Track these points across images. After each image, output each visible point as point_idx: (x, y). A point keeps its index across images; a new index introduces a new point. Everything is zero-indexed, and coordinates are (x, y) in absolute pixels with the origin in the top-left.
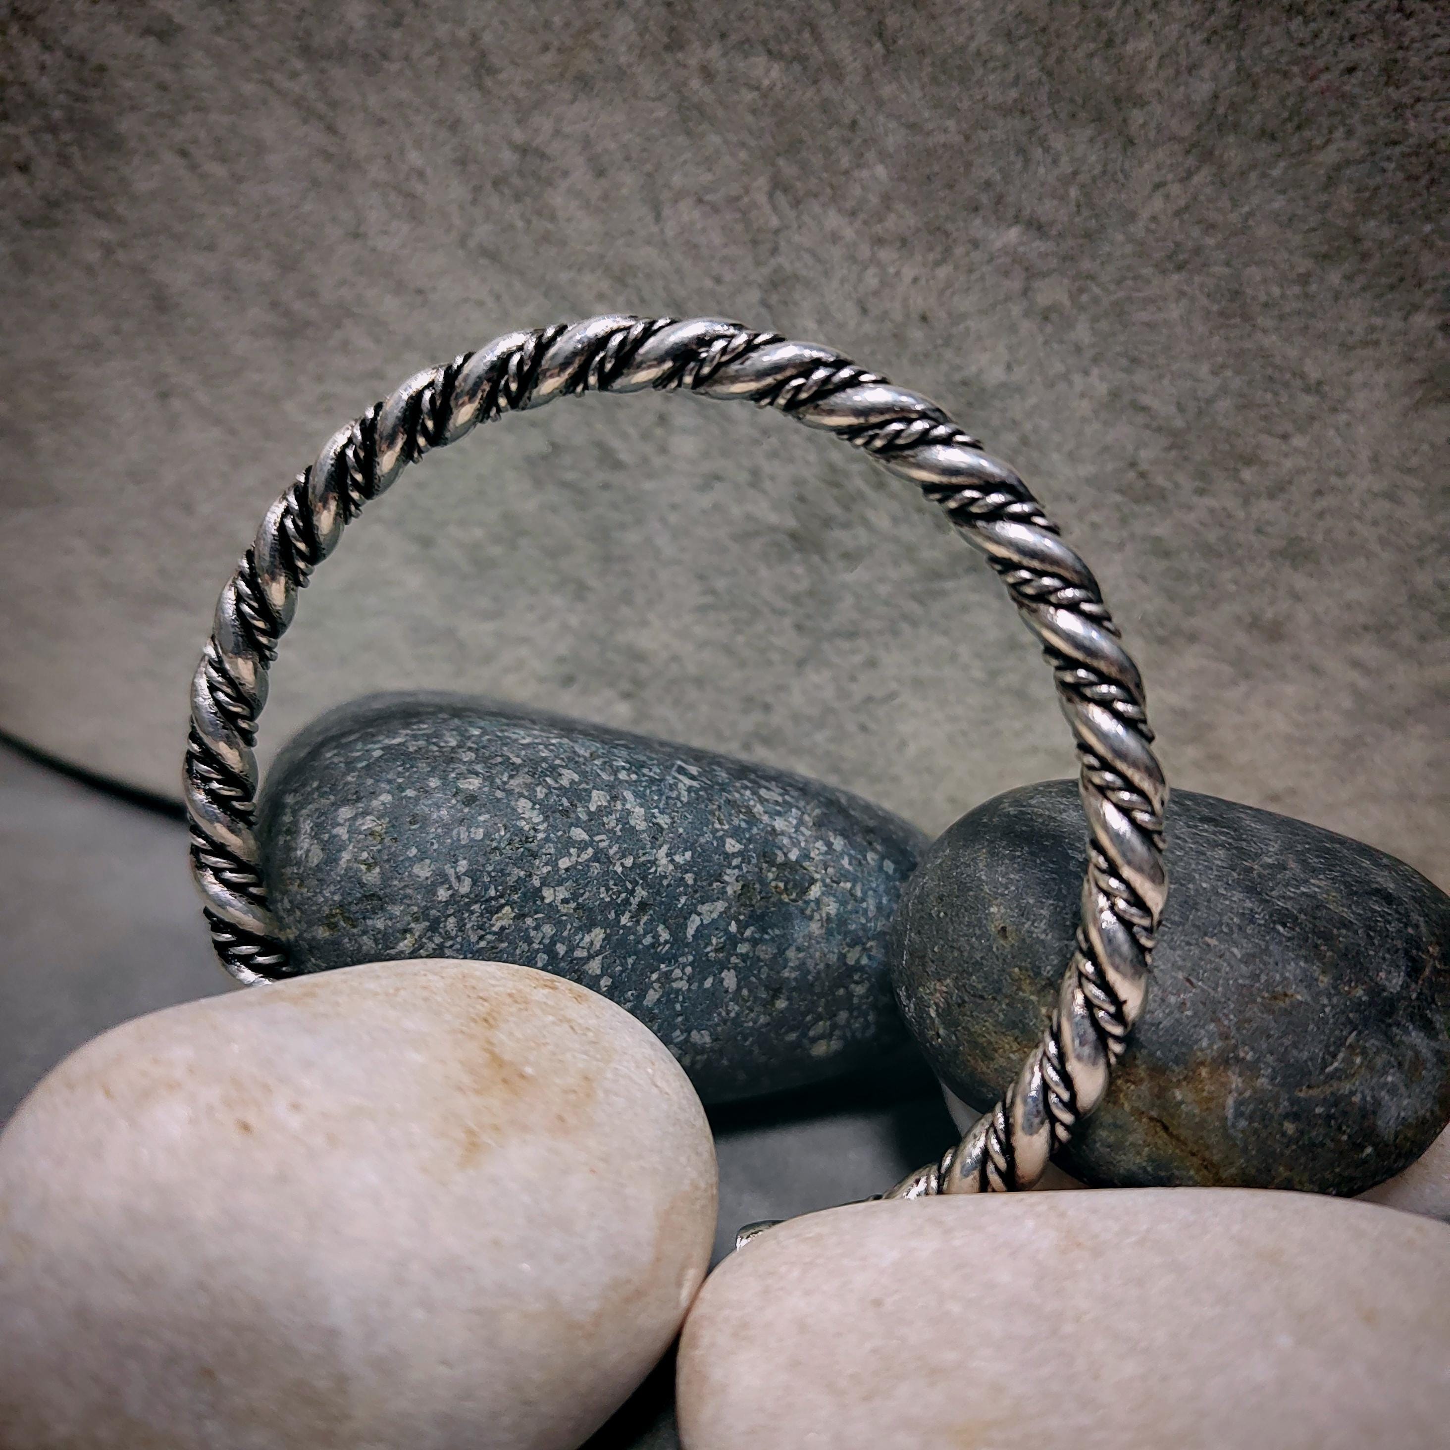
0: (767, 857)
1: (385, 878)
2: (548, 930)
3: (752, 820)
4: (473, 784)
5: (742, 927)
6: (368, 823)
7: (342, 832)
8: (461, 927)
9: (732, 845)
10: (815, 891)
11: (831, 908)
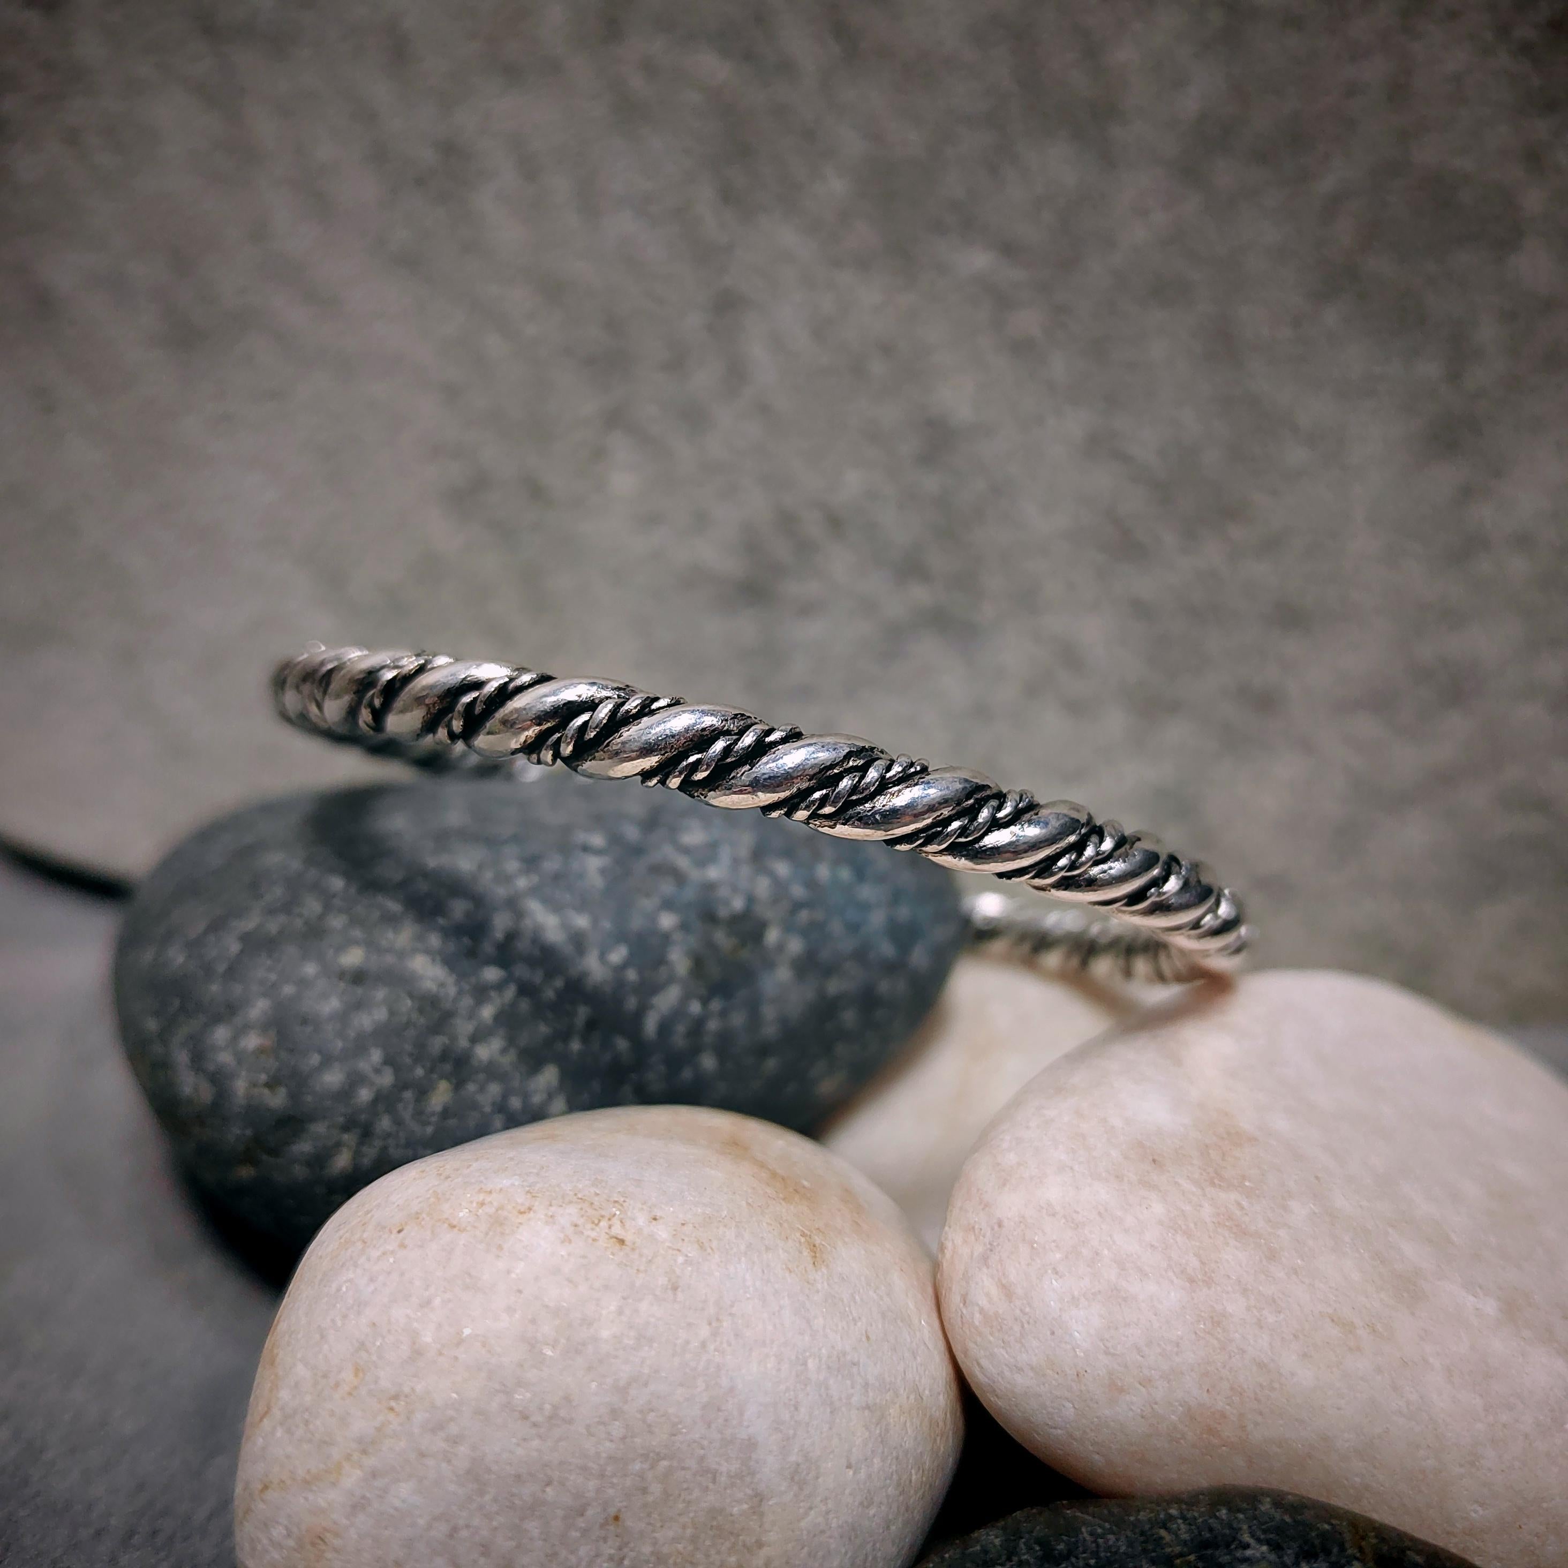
0: (709, 917)
1: (294, 1096)
2: (494, 1089)
3: (679, 878)
4: (353, 958)
5: (705, 1002)
6: (252, 1041)
7: (225, 1058)
8: (398, 1122)
9: (667, 921)
10: (772, 936)
11: (795, 946)
